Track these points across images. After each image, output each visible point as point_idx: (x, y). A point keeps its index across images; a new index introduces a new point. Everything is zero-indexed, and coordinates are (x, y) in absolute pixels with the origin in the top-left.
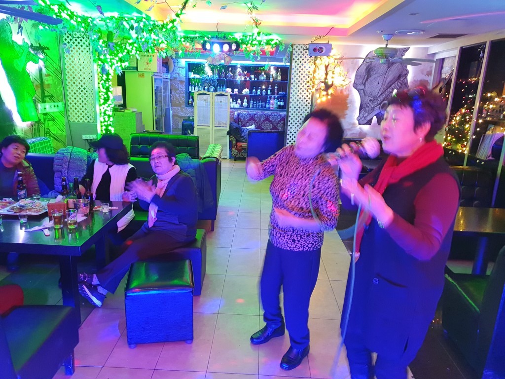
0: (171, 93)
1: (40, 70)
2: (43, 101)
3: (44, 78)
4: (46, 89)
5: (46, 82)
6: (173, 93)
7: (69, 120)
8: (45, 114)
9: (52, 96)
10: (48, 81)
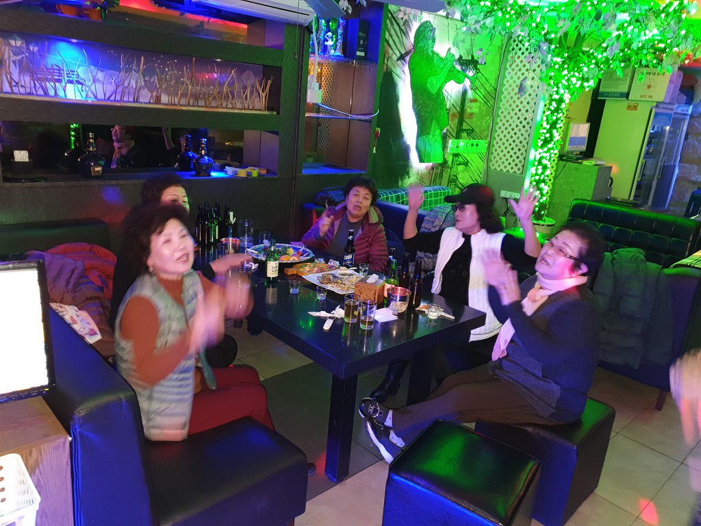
0: (686, 139)
1: (465, 92)
2: (458, 137)
3: (468, 104)
4: (467, 120)
5: (469, 111)
6: (690, 140)
7: (488, 167)
8: (456, 155)
9: (473, 130)
10: (473, 108)
